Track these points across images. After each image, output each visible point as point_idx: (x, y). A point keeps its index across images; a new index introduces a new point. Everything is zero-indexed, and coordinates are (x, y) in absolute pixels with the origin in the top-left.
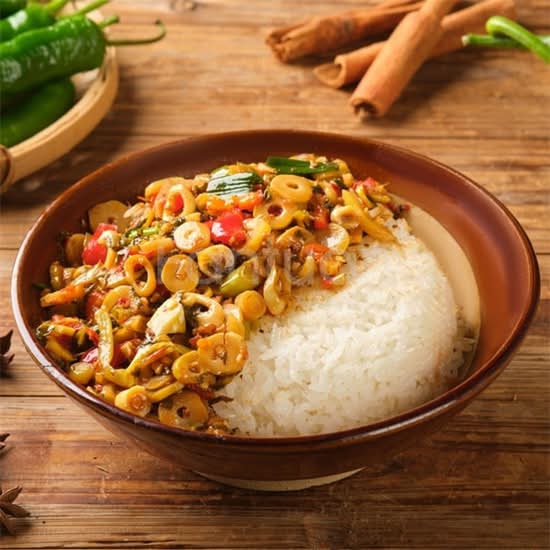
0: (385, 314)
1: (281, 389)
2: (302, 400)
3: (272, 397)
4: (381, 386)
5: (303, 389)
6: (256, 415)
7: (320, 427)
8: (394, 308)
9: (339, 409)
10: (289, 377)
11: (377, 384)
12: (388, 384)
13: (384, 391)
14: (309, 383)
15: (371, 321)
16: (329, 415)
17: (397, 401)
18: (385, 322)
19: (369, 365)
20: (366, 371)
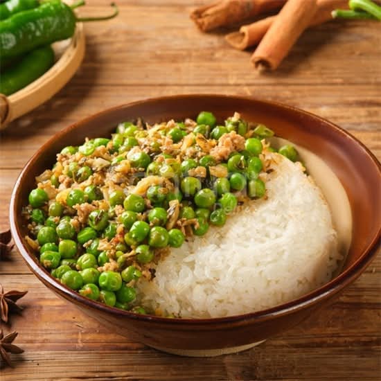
0: (278, 231)
1: (198, 283)
2: (213, 291)
3: (191, 288)
4: (271, 283)
5: (214, 284)
6: (179, 301)
7: (226, 312)
8: (285, 227)
9: (240, 299)
10: (204, 275)
11: (269, 282)
12: (277, 282)
13: (274, 287)
14: (218, 280)
15: (267, 235)
16: (232, 303)
17: (283, 294)
18: (277, 237)
19: (262, 268)
20: (261, 272)
